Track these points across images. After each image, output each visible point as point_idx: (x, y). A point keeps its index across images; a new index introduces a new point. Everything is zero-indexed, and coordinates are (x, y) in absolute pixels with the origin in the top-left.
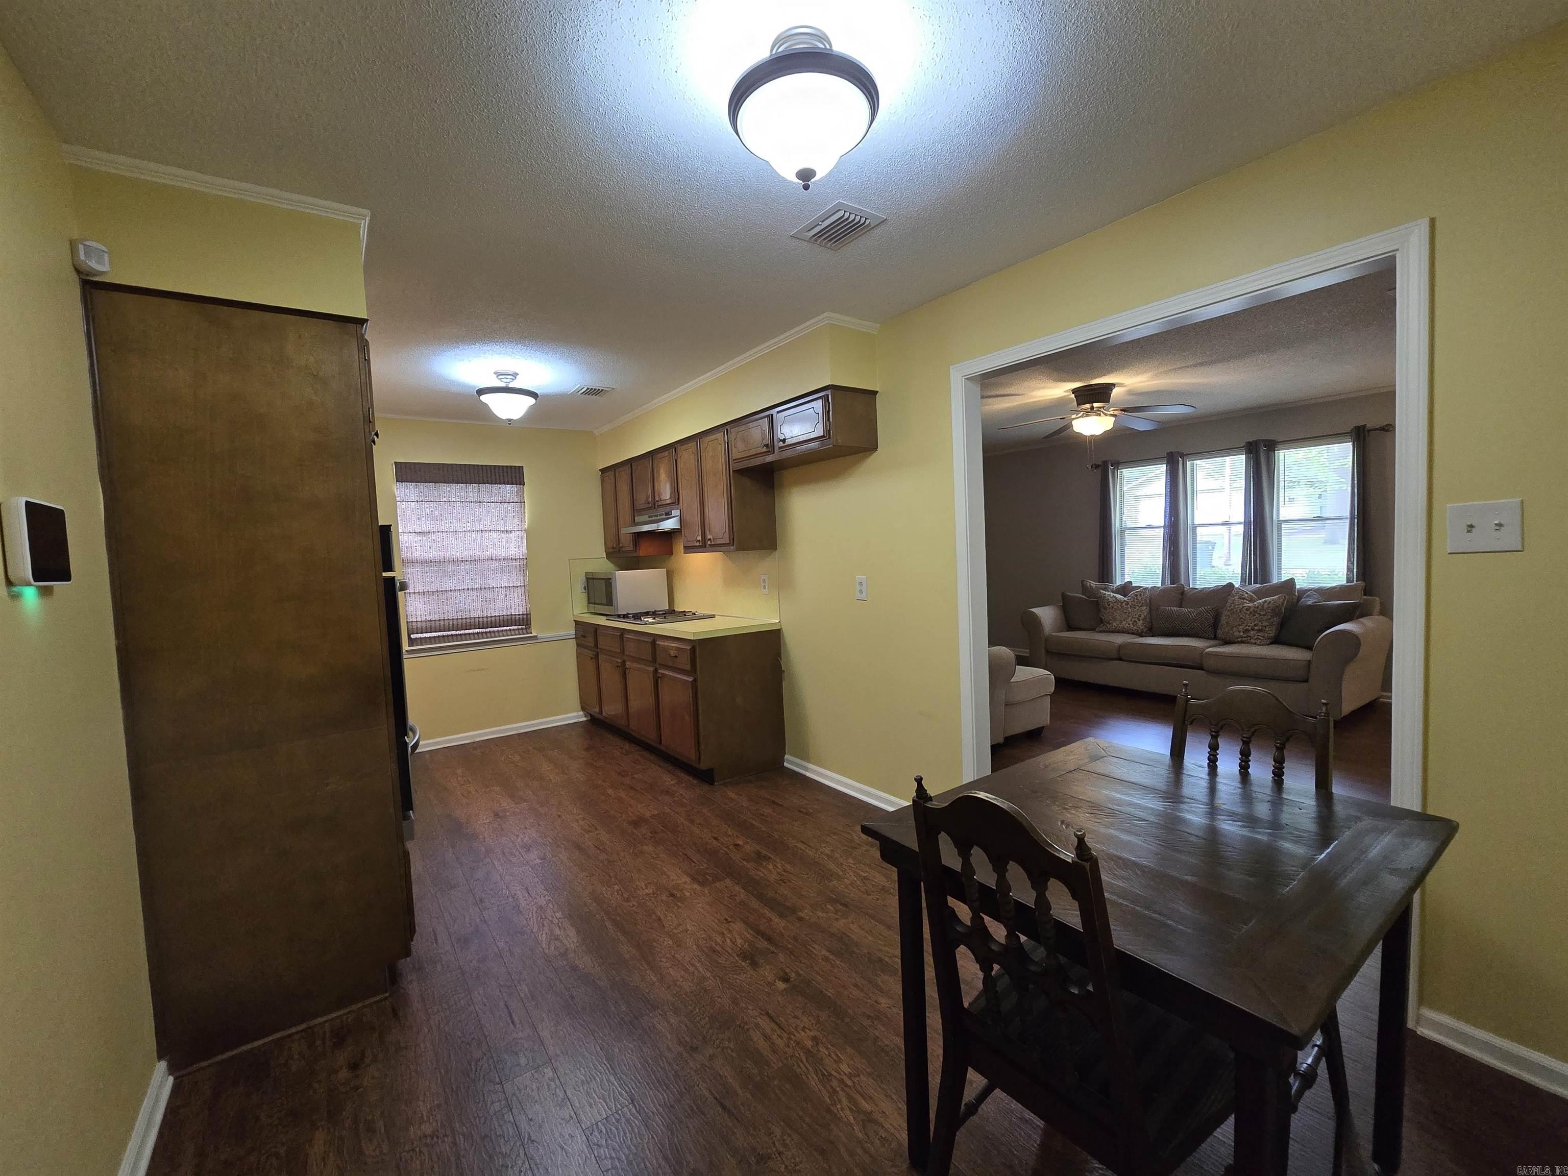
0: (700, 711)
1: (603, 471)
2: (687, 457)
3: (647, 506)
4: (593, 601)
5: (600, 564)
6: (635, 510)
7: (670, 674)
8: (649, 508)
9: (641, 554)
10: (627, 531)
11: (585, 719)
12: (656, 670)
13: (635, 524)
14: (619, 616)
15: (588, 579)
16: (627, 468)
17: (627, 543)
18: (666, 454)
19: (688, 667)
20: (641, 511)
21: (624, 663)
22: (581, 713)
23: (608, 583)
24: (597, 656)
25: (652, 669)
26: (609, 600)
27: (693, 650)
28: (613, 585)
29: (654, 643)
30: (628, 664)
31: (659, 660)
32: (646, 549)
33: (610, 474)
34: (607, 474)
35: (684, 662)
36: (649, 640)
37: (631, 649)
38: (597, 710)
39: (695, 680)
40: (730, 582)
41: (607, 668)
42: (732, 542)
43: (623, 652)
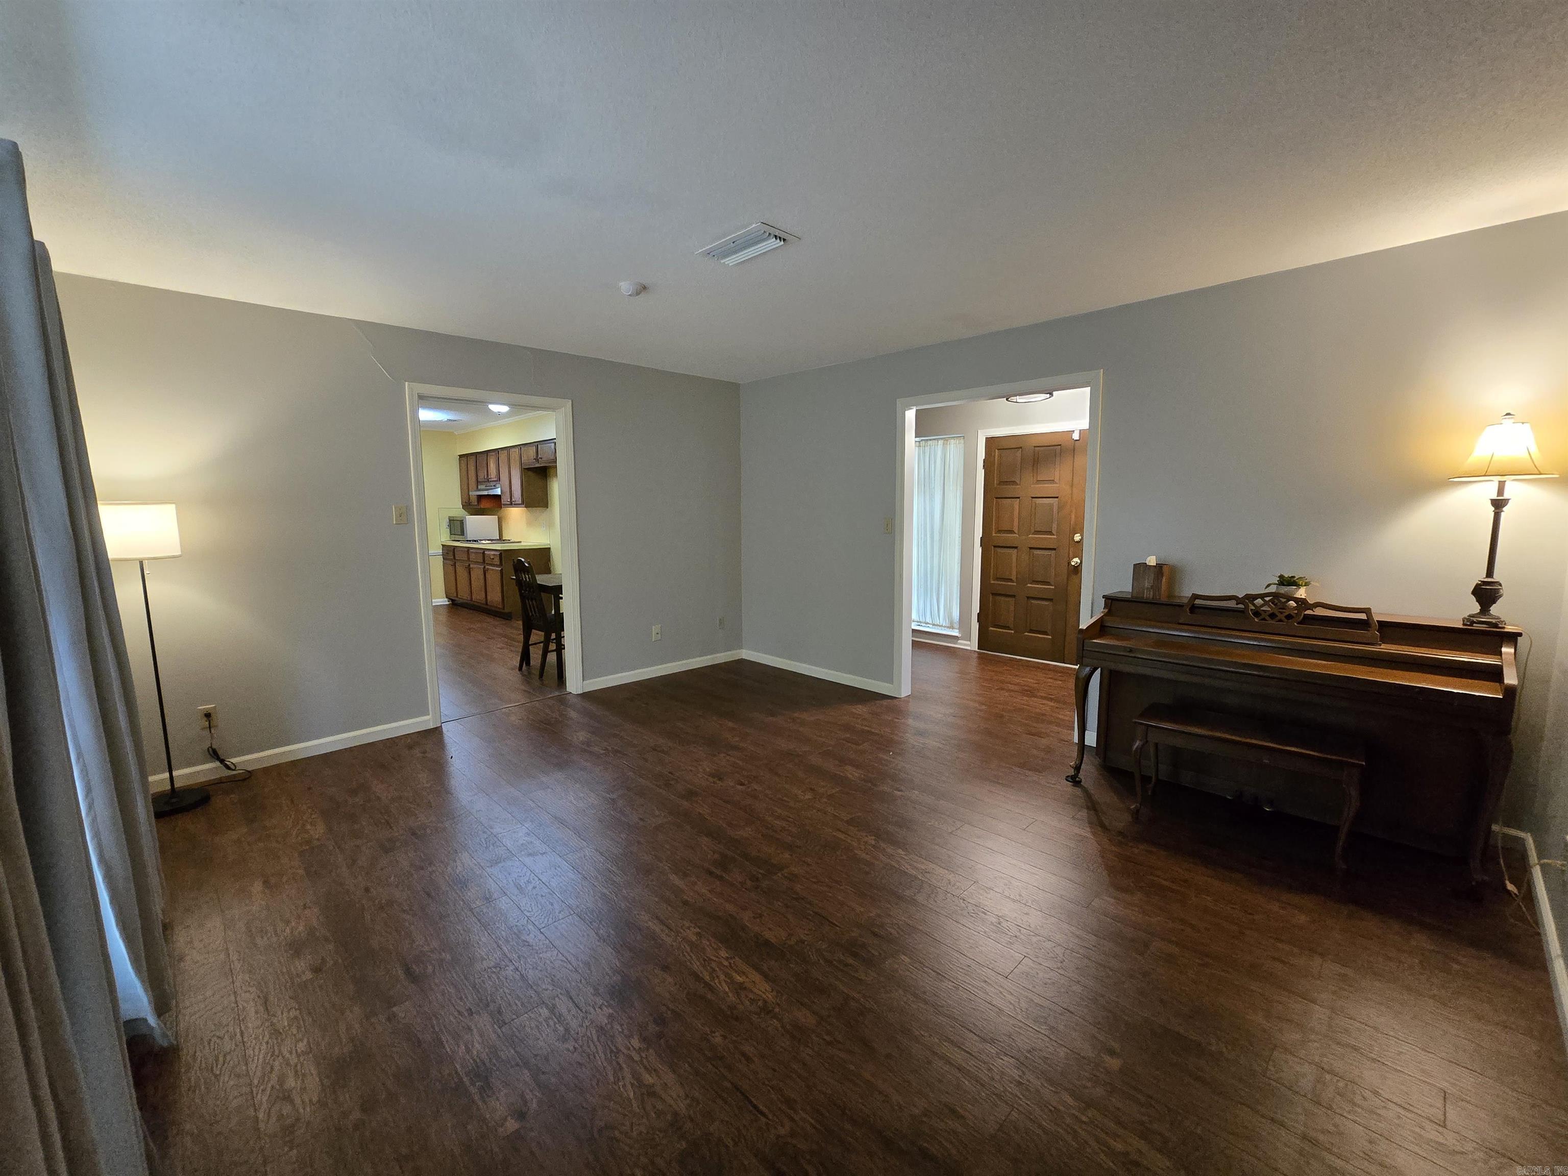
0: (504, 583)
1: (461, 456)
2: (503, 456)
3: (483, 480)
4: (453, 533)
5: (457, 510)
6: (478, 482)
7: (491, 568)
8: (485, 482)
9: (482, 507)
10: (474, 494)
11: (448, 603)
12: (485, 567)
13: (478, 490)
14: (467, 541)
15: (450, 520)
16: (474, 457)
17: (474, 500)
18: (493, 454)
19: (498, 563)
20: (481, 483)
21: (469, 565)
22: (446, 599)
23: (462, 522)
24: (454, 565)
25: (483, 567)
26: (462, 533)
27: (501, 555)
28: (464, 524)
29: (484, 553)
30: (471, 566)
31: (486, 562)
32: (485, 504)
33: (464, 459)
34: (463, 458)
35: (497, 561)
36: (482, 551)
37: (472, 557)
38: (455, 595)
39: (502, 569)
40: (529, 524)
41: (461, 570)
42: (523, 503)
43: (469, 559)
